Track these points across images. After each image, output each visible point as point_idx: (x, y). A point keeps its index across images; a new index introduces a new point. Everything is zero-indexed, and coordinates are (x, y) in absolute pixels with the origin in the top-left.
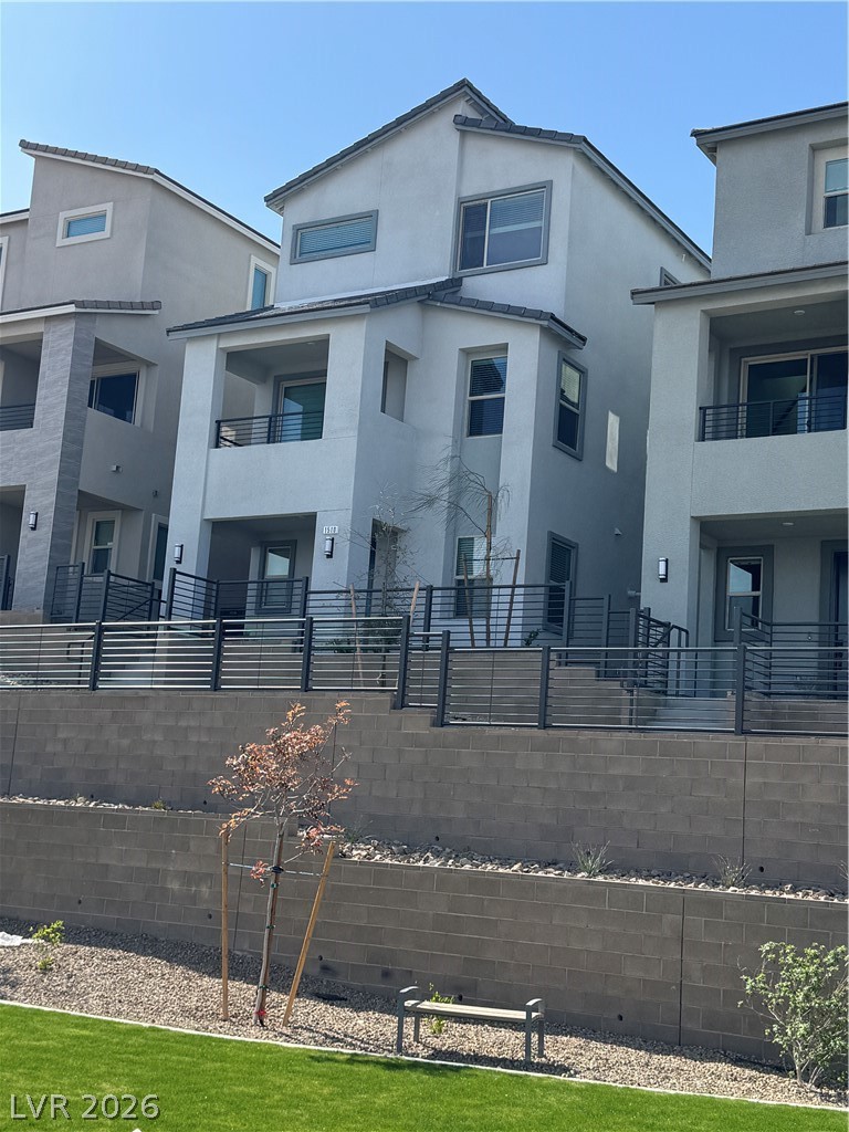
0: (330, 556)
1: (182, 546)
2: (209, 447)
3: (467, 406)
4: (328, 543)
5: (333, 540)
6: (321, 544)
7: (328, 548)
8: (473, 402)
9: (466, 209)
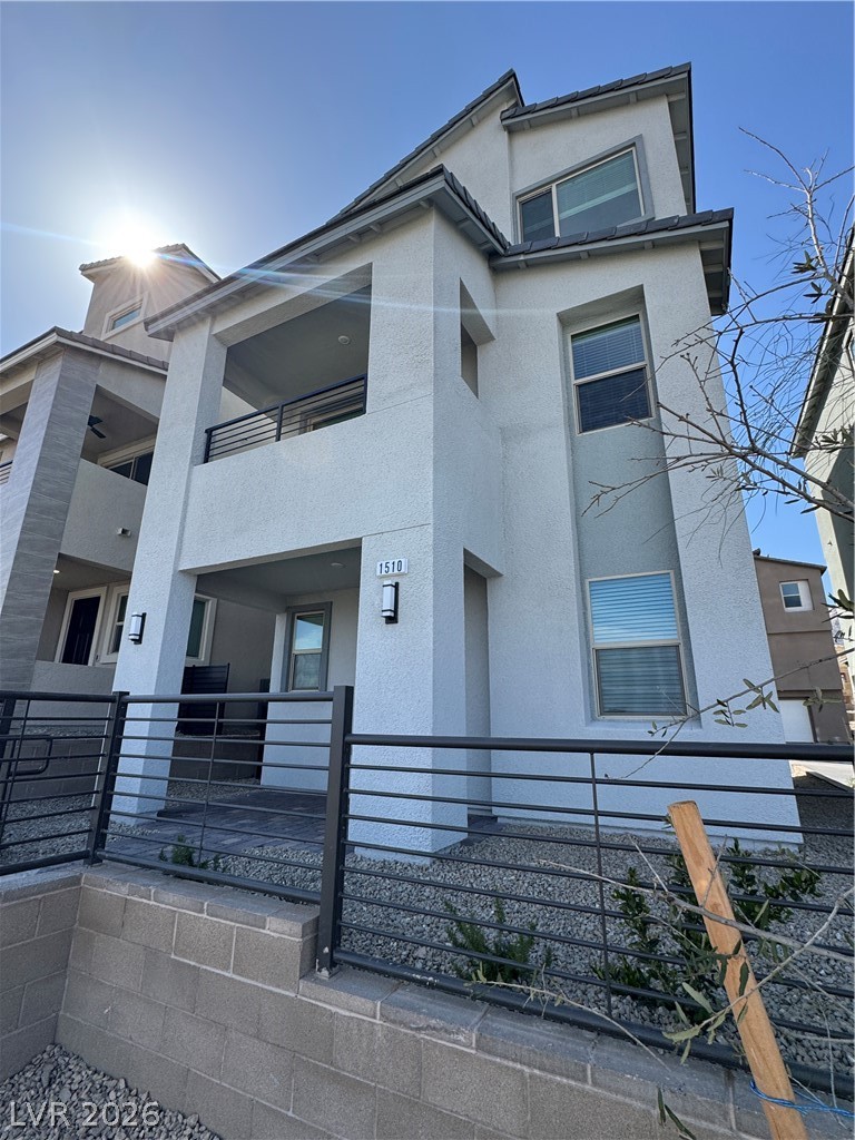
0: (392, 620)
1: (144, 616)
2: (193, 463)
3: (574, 393)
4: (390, 592)
5: (396, 586)
6: (373, 596)
7: (388, 604)
8: (580, 386)
9: (523, 204)
